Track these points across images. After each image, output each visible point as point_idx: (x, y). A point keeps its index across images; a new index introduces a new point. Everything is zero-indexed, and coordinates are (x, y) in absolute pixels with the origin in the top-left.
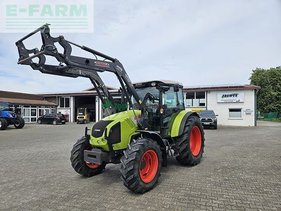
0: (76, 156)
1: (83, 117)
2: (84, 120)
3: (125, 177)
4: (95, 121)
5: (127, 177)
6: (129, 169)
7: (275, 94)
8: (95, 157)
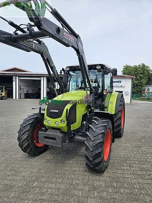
0: (25, 136)
1: (2, 94)
2: (3, 97)
3: (91, 159)
4: (12, 97)
5: (94, 159)
6: (97, 152)
7: (136, 82)
8: (54, 139)
